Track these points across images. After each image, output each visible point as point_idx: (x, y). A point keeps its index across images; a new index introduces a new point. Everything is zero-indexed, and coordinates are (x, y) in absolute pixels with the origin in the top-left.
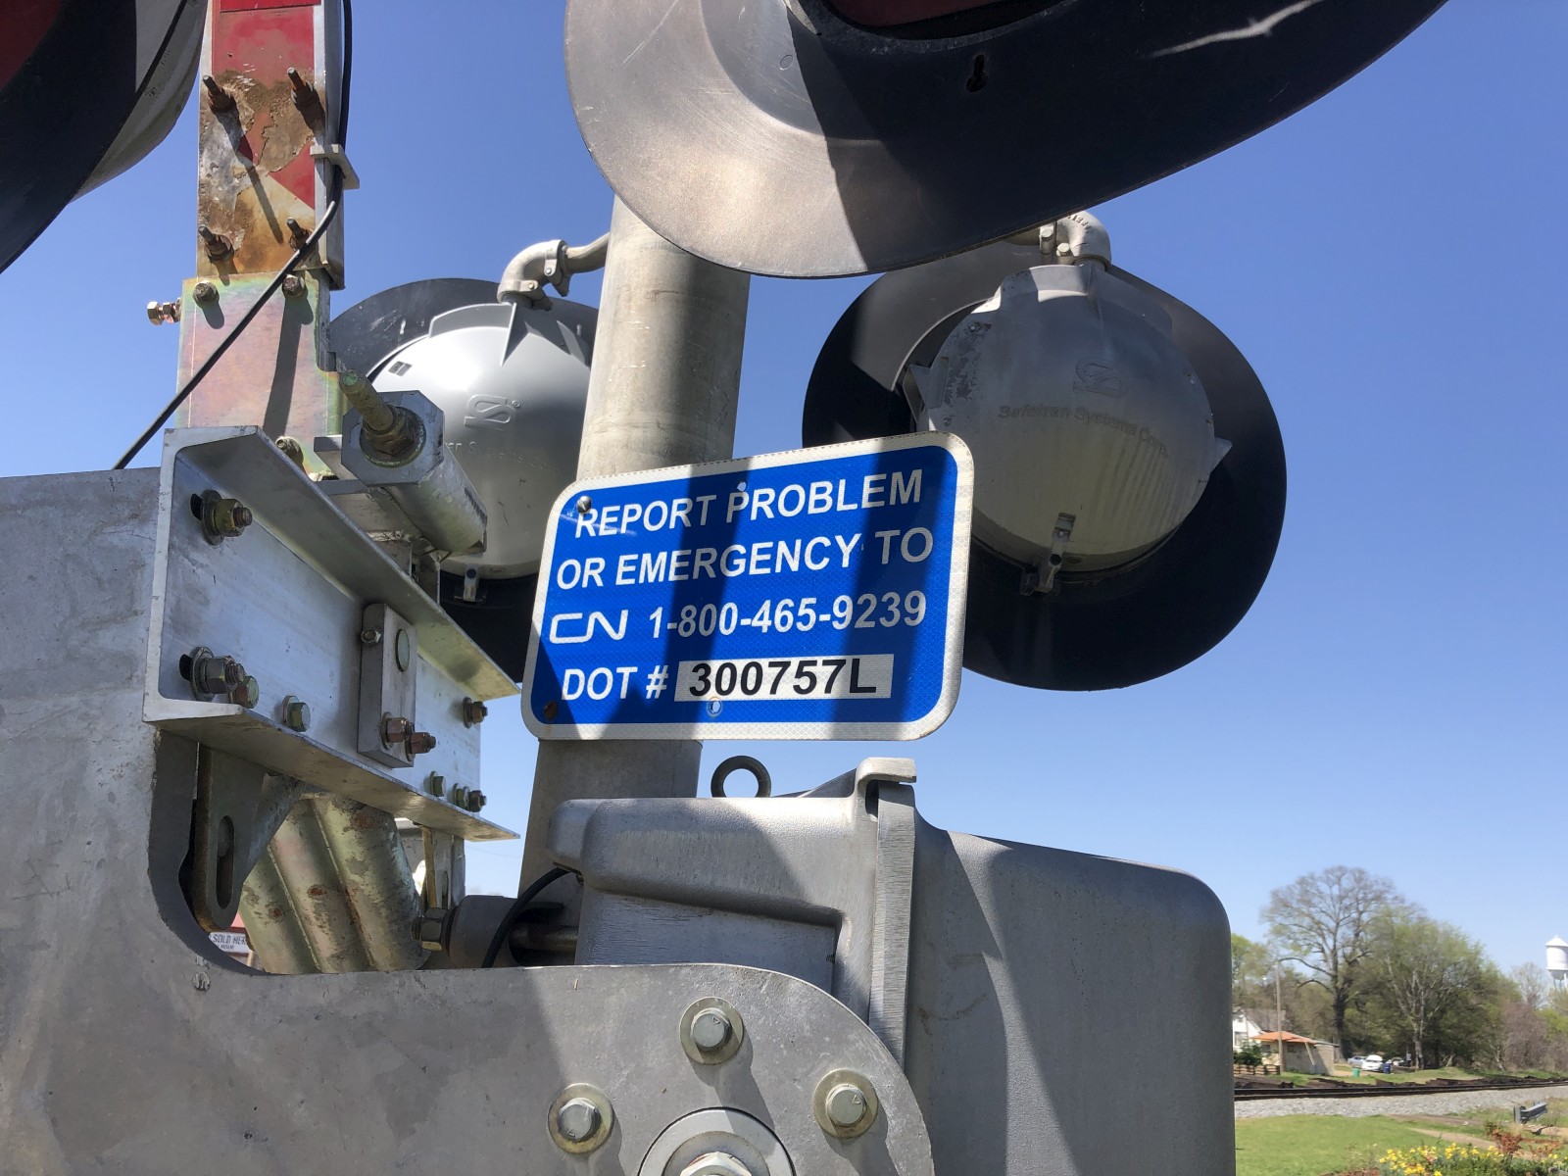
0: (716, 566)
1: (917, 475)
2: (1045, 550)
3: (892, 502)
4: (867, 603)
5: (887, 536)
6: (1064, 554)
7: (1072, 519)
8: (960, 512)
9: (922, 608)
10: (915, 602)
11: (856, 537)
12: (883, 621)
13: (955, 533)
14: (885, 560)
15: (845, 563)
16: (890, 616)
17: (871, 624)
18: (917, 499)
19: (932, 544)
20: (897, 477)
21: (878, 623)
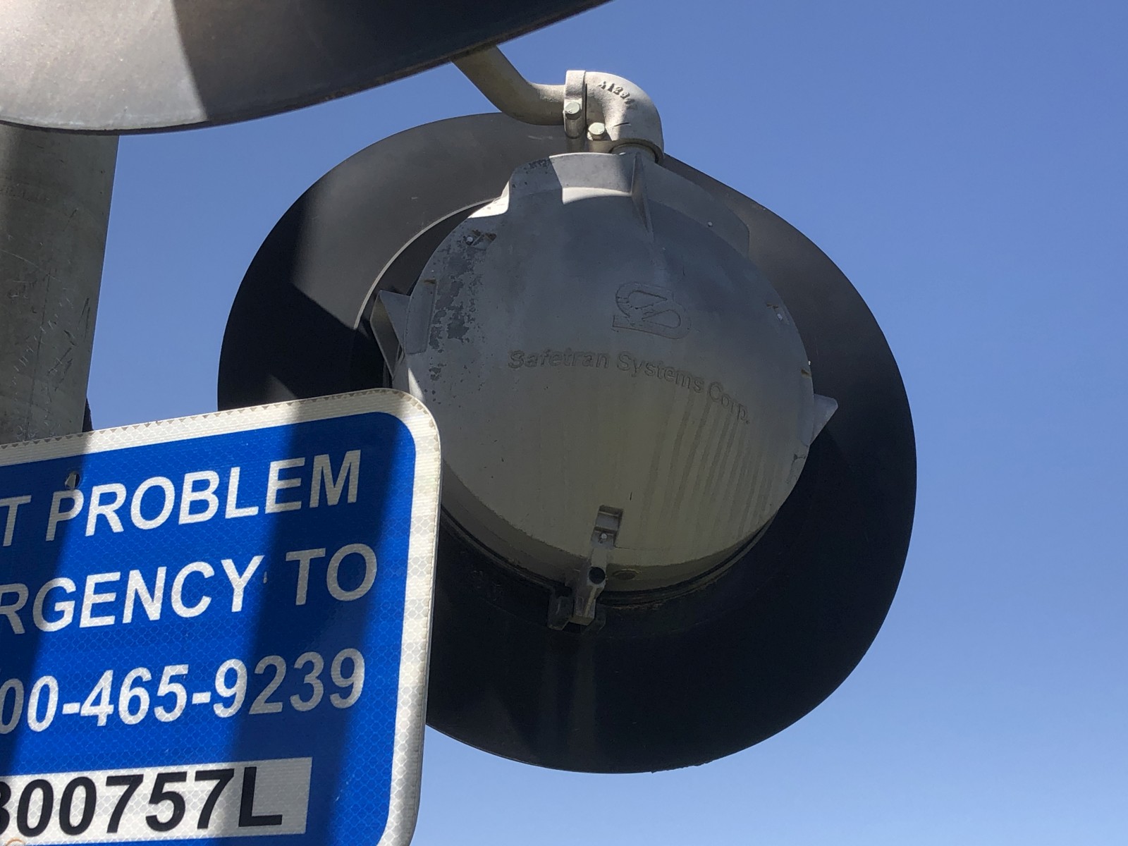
0: (26, 614)
1: (353, 458)
2: (581, 562)
3: (314, 502)
4: (271, 670)
5: (304, 557)
6: (609, 566)
7: (618, 515)
8: (419, 519)
9: (359, 679)
10: (348, 668)
11: (256, 561)
12: (296, 702)
13: (412, 553)
14: (301, 599)
15: (237, 605)
16: (307, 693)
17: (277, 707)
18: (352, 498)
19: (375, 570)
20: (322, 462)
21: (288, 706)
